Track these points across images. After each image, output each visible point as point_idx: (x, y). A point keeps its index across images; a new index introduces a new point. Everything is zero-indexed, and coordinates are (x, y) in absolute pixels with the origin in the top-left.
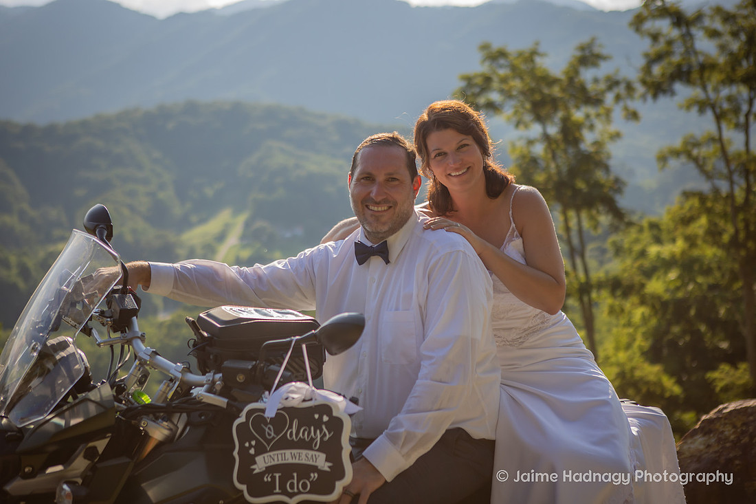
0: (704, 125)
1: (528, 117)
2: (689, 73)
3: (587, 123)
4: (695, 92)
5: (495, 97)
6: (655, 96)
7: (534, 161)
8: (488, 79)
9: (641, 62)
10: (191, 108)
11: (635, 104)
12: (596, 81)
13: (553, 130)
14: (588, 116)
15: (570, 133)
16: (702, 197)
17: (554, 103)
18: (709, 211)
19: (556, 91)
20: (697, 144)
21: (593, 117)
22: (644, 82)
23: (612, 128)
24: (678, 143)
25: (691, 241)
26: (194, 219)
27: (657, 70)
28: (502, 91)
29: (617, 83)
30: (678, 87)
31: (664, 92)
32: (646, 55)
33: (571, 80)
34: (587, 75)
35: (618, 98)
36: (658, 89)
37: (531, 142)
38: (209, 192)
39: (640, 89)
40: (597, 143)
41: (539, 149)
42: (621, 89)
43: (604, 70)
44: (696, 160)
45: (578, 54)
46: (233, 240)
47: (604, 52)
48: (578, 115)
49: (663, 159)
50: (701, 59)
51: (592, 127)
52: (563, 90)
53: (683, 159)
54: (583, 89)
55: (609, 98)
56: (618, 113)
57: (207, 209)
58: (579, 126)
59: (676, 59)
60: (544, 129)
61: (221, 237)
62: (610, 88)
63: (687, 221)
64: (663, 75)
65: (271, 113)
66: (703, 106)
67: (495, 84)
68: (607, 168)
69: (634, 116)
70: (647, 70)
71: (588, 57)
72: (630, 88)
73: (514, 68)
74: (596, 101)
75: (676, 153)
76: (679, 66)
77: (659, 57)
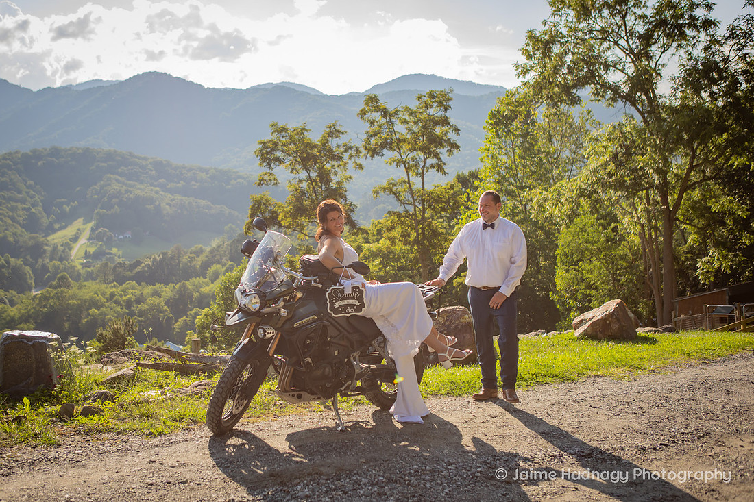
0: (400, 174)
1: (298, 167)
2: (391, 143)
3: (333, 170)
4: (395, 155)
5: (279, 154)
6: (372, 156)
7: (303, 192)
8: (276, 144)
9: (365, 136)
10: (55, 152)
11: (360, 161)
12: (338, 146)
13: (314, 175)
14: (333, 166)
15: (324, 177)
16: (399, 215)
17: (314, 159)
18: (402, 223)
19: (315, 152)
20: (395, 185)
21: (336, 166)
22: (366, 148)
23: (348, 174)
24: (385, 185)
25: (393, 241)
26: (56, 226)
27: (373, 141)
28: (283, 151)
29: (351, 148)
30: (385, 151)
31: (378, 154)
32: (368, 132)
33: (324, 145)
34: (333, 142)
35: (351, 156)
36: (374, 152)
37: (301, 181)
38: (67, 209)
39: (364, 152)
40: (339, 183)
41: (305, 185)
42: (353, 152)
43: (342, 140)
44: (394, 193)
45: (328, 130)
46: (83, 240)
47: (342, 129)
48: (328, 166)
49: (376, 193)
50: (398, 136)
51: (335, 173)
52: (320, 152)
53: (387, 192)
54: (331, 150)
55: (346, 156)
56: (351, 164)
57: (65, 219)
58: (328, 173)
59: (384, 135)
60: (309, 174)
61: (75, 239)
62: (346, 151)
63: (391, 229)
64: (376, 144)
65: (110, 156)
66: (399, 162)
67: (279, 147)
68: (345, 198)
69: (360, 167)
70: (368, 141)
71: (333, 132)
72: (357, 151)
73: (291, 138)
74: (339, 158)
75: (384, 190)
76: (386, 139)
77: (374, 134)
